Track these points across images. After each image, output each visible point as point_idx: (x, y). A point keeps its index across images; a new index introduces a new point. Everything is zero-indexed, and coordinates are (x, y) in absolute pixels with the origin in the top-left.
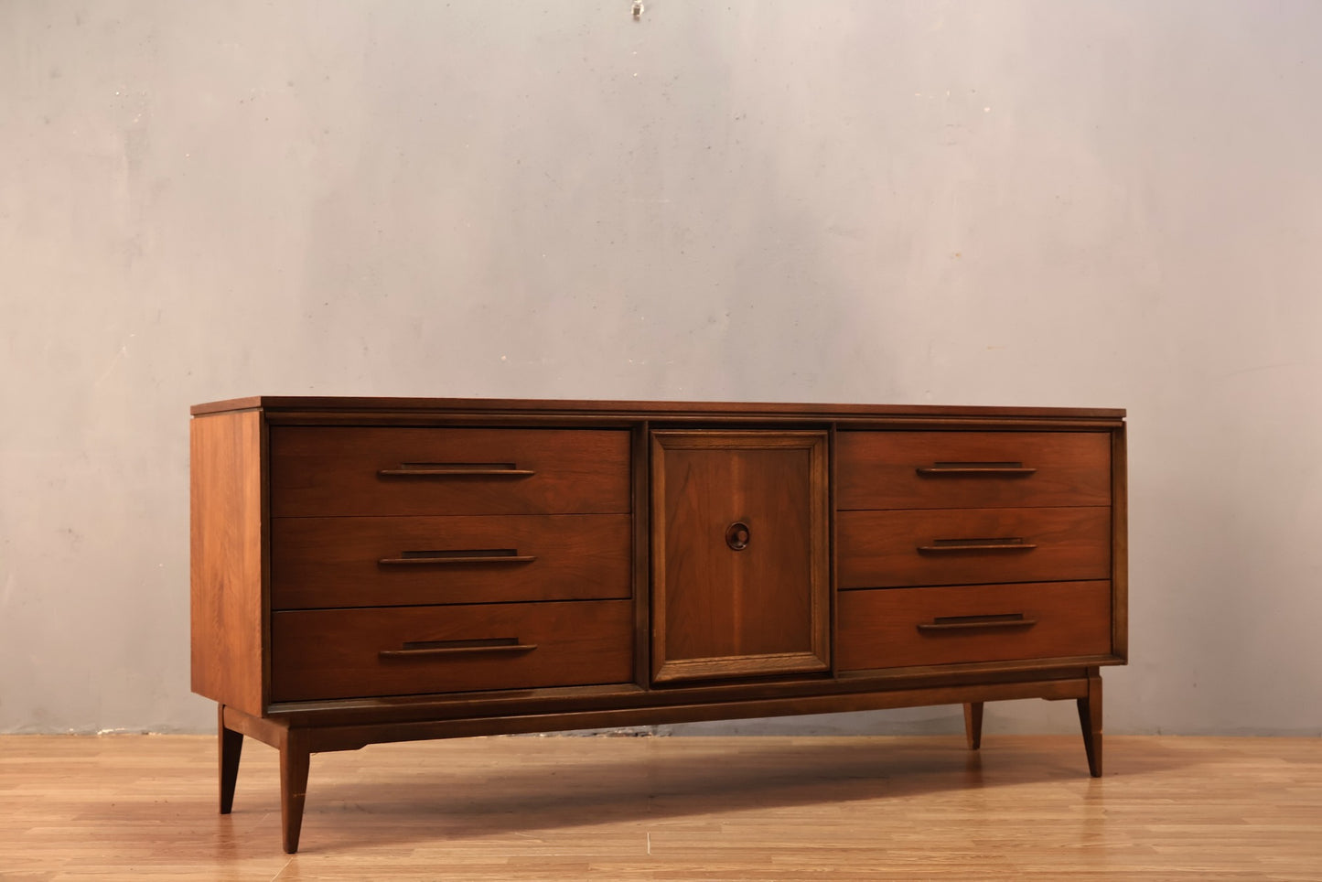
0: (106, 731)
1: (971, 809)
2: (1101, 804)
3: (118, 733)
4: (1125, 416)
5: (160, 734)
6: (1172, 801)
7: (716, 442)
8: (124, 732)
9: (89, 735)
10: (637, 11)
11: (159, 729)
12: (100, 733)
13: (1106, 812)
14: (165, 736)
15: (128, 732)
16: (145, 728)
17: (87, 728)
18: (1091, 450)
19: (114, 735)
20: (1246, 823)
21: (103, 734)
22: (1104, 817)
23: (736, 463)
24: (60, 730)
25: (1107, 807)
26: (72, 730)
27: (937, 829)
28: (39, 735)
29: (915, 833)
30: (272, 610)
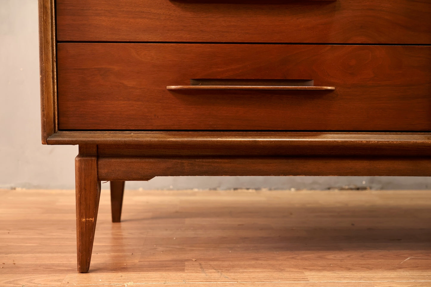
30: (57, 41)
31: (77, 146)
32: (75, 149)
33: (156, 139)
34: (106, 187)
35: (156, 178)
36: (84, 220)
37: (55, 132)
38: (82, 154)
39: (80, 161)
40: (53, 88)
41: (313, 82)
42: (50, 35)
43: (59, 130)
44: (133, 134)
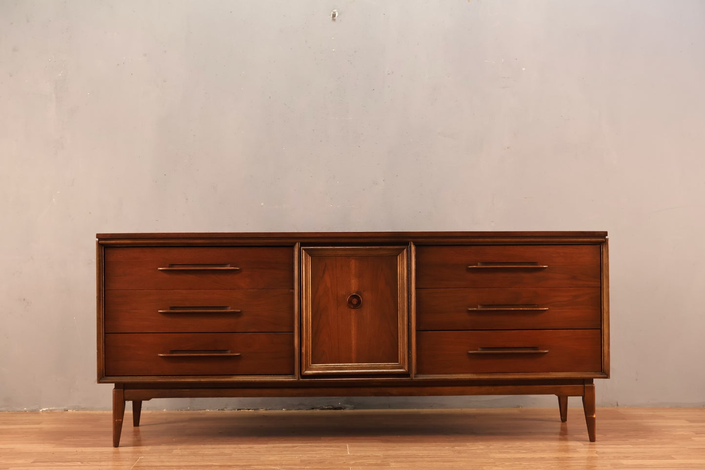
0: (45, 409)
1: (524, 451)
2: (595, 448)
3: (51, 410)
4: (607, 236)
5: (74, 411)
6: (631, 446)
7: (340, 253)
8: (53, 410)
9: (35, 412)
10: (334, 16)
11: (74, 408)
12: (41, 410)
13: (597, 453)
14: (77, 412)
15: (56, 410)
16: (66, 408)
17: (33, 408)
18: (586, 254)
19: (49, 411)
20: (673, 459)
21: (43, 411)
22: (596, 455)
23: (353, 264)
24: (19, 409)
25: (597, 450)
26: (25, 409)
27: (507, 464)
28: (7, 412)
29: (496, 466)
30: (105, 333)
31: (114, 384)
32: (113, 386)
33: (153, 381)
34: (129, 404)
35: (153, 400)
36: (116, 420)
37: (103, 377)
38: (116, 387)
39: (115, 391)
40: (102, 356)
41: (229, 351)
42: (102, 330)
43: (105, 376)
44: (141, 377)
